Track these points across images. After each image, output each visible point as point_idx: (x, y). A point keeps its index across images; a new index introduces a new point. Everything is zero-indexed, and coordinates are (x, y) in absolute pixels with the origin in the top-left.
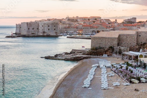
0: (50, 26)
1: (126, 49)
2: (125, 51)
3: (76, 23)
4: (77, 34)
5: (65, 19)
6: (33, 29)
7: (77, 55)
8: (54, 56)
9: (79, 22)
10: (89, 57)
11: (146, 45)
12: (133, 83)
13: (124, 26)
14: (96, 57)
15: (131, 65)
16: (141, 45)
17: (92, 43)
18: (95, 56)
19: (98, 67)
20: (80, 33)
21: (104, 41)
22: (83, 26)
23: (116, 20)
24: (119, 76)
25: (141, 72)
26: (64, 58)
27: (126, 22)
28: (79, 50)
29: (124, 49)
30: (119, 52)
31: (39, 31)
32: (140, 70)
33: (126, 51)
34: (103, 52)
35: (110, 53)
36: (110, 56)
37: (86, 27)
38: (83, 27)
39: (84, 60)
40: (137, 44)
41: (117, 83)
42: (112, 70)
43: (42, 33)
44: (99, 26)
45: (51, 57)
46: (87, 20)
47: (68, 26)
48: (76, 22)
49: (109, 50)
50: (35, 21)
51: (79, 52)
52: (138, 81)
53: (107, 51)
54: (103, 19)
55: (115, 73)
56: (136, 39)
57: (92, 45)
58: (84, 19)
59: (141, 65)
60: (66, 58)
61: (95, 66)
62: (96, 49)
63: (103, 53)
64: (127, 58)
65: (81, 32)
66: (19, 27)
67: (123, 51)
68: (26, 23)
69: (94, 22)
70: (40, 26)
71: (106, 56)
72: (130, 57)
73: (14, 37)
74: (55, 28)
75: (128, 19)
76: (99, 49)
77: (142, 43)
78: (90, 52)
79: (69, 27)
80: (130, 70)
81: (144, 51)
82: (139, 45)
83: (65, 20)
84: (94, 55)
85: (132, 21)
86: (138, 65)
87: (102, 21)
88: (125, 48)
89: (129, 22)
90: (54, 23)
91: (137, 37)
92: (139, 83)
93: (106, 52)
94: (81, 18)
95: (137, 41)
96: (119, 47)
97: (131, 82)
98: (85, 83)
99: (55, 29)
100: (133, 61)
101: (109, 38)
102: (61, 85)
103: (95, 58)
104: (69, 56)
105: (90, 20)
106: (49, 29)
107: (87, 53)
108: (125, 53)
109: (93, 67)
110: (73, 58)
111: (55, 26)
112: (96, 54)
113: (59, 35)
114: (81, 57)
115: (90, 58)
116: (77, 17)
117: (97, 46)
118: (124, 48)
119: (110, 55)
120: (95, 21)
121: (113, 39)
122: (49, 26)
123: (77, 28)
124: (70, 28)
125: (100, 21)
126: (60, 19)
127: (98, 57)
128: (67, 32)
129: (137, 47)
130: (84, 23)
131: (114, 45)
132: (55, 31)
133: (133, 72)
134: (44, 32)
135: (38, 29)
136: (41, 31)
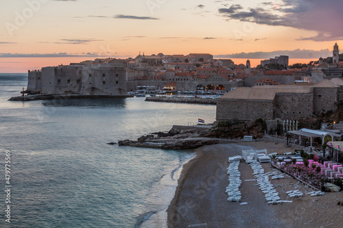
0: (106, 74)
1: (292, 124)
2: (289, 127)
3: (158, 69)
4: (164, 92)
5: (134, 60)
6: (69, 81)
7: (187, 137)
8: (136, 140)
9: (165, 66)
10: (214, 141)
11: (333, 115)
12: (329, 191)
13: (267, 75)
14: (230, 140)
15: (312, 157)
16: (323, 115)
17: (218, 111)
18: (226, 140)
19: (242, 161)
20: (170, 90)
21: (245, 108)
22: (176, 74)
23: (248, 62)
24: (294, 178)
25: (336, 170)
26: (160, 144)
27: (266, 65)
28: (188, 127)
29: (287, 124)
30: (276, 130)
31: (83, 85)
32: (334, 166)
33: (292, 128)
34: (244, 131)
35: (258, 132)
36: (258, 139)
37: (183, 78)
38: (177, 77)
39: (206, 148)
40: (314, 114)
41: (295, 191)
42: (275, 168)
43: (88, 90)
44: (212, 74)
45: (133, 142)
46: (183, 62)
47: (142, 74)
48: (158, 65)
49: (255, 126)
50: (71, 64)
51: (189, 130)
52: (339, 187)
53: (251, 128)
54: (216, 60)
55: (283, 172)
56: (312, 103)
57: (217, 116)
58: (176, 59)
59: (332, 156)
60: (166, 145)
61: (236, 160)
62: (229, 124)
63: (244, 133)
64: (297, 143)
65: (172, 88)
66: (35, 76)
67: (285, 127)
68: (52, 68)
69: (198, 65)
70: (85, 75)
71: (251, 139)
72: (305, 141)
73: (28, 100)
74: (117, 79)
75: (271, 60)
76: (234, 124)
77: (324, 110)
78: (216, 131)
79: (145, 78)
80: (314, 167)
81: (332, 128)
82: (317, 116)
83: (134, 62)
84: (224, 137)
85: (280, 63)
86: (326, 157)
87: (216, 64)
88: (289, 123)
89: (274, 65)
90: (116, 68)
91: (314, 99)
92: (340, 191)
93: (249, 131)
94: (169, 57)
95: (315, 108)
96: (276, 119)
97: (324, 189)
98: (229, 194)
99: (117, 82)
100: (313, 148)
101: (254, 102)
102: (181, 198)
103: (228, 142)
104: (172, 141)
105: (190, 62)
106: (104, 82)
107: (209, 133)
108: (294, 132)
109: (232, 161)
110: (180, 144)
111: (117, 75)
112: (229, 135)
113: (125, 95)
114: (198, 141)
115: (216, 143)
116: (161, 55)
117: (230, 118)
118: (287, 121)
119: (259, 137)
120: (200, 63)
121: (263, 103)
122: (104, 75)
123: (163, 80)
124: (147, 79)
125: (212, 63)
126: (124, 60)
127: (233, 140)
128: (141, 88)
129: (315, 119)
130: (175, 67)
131: (266, 115)
132: (117, 86)
133: (322, 170)
134: (93, 89)
135: (79, 81)
136: (86, 87)
